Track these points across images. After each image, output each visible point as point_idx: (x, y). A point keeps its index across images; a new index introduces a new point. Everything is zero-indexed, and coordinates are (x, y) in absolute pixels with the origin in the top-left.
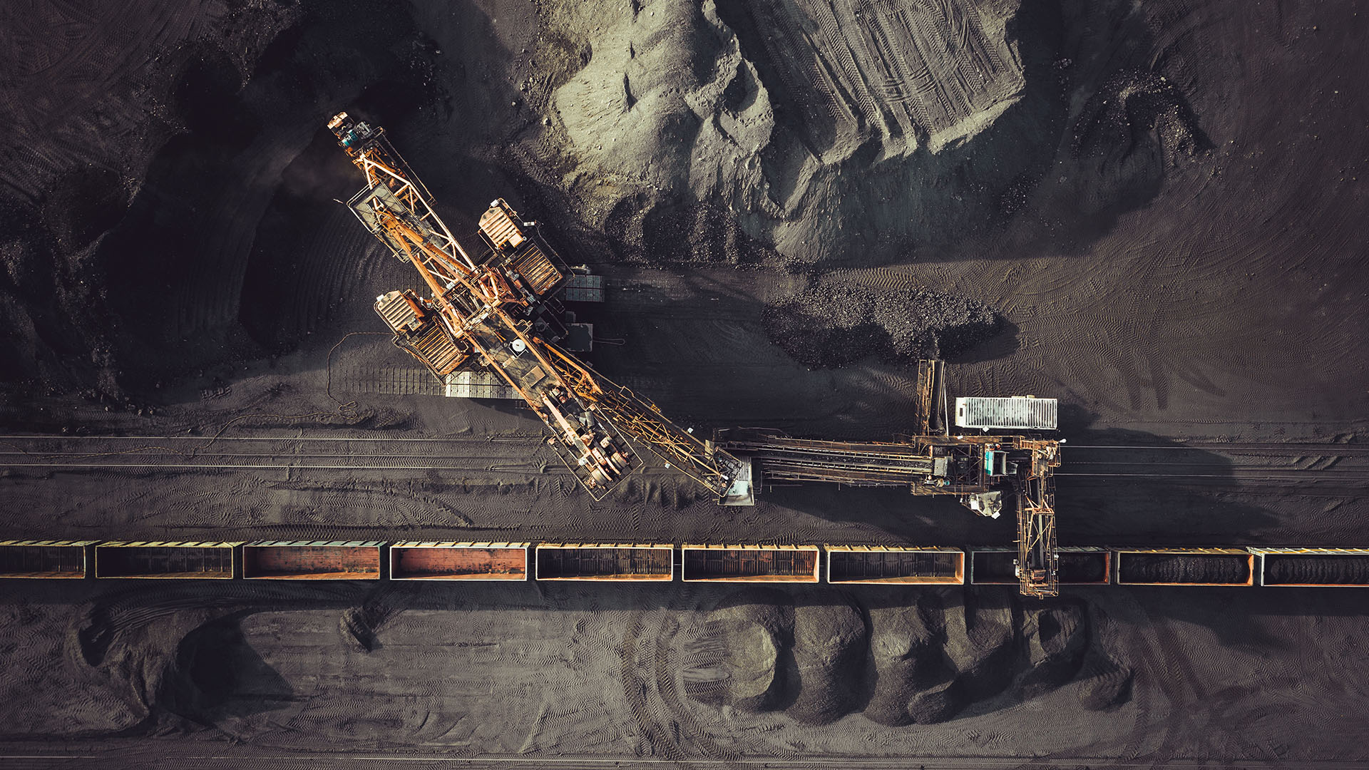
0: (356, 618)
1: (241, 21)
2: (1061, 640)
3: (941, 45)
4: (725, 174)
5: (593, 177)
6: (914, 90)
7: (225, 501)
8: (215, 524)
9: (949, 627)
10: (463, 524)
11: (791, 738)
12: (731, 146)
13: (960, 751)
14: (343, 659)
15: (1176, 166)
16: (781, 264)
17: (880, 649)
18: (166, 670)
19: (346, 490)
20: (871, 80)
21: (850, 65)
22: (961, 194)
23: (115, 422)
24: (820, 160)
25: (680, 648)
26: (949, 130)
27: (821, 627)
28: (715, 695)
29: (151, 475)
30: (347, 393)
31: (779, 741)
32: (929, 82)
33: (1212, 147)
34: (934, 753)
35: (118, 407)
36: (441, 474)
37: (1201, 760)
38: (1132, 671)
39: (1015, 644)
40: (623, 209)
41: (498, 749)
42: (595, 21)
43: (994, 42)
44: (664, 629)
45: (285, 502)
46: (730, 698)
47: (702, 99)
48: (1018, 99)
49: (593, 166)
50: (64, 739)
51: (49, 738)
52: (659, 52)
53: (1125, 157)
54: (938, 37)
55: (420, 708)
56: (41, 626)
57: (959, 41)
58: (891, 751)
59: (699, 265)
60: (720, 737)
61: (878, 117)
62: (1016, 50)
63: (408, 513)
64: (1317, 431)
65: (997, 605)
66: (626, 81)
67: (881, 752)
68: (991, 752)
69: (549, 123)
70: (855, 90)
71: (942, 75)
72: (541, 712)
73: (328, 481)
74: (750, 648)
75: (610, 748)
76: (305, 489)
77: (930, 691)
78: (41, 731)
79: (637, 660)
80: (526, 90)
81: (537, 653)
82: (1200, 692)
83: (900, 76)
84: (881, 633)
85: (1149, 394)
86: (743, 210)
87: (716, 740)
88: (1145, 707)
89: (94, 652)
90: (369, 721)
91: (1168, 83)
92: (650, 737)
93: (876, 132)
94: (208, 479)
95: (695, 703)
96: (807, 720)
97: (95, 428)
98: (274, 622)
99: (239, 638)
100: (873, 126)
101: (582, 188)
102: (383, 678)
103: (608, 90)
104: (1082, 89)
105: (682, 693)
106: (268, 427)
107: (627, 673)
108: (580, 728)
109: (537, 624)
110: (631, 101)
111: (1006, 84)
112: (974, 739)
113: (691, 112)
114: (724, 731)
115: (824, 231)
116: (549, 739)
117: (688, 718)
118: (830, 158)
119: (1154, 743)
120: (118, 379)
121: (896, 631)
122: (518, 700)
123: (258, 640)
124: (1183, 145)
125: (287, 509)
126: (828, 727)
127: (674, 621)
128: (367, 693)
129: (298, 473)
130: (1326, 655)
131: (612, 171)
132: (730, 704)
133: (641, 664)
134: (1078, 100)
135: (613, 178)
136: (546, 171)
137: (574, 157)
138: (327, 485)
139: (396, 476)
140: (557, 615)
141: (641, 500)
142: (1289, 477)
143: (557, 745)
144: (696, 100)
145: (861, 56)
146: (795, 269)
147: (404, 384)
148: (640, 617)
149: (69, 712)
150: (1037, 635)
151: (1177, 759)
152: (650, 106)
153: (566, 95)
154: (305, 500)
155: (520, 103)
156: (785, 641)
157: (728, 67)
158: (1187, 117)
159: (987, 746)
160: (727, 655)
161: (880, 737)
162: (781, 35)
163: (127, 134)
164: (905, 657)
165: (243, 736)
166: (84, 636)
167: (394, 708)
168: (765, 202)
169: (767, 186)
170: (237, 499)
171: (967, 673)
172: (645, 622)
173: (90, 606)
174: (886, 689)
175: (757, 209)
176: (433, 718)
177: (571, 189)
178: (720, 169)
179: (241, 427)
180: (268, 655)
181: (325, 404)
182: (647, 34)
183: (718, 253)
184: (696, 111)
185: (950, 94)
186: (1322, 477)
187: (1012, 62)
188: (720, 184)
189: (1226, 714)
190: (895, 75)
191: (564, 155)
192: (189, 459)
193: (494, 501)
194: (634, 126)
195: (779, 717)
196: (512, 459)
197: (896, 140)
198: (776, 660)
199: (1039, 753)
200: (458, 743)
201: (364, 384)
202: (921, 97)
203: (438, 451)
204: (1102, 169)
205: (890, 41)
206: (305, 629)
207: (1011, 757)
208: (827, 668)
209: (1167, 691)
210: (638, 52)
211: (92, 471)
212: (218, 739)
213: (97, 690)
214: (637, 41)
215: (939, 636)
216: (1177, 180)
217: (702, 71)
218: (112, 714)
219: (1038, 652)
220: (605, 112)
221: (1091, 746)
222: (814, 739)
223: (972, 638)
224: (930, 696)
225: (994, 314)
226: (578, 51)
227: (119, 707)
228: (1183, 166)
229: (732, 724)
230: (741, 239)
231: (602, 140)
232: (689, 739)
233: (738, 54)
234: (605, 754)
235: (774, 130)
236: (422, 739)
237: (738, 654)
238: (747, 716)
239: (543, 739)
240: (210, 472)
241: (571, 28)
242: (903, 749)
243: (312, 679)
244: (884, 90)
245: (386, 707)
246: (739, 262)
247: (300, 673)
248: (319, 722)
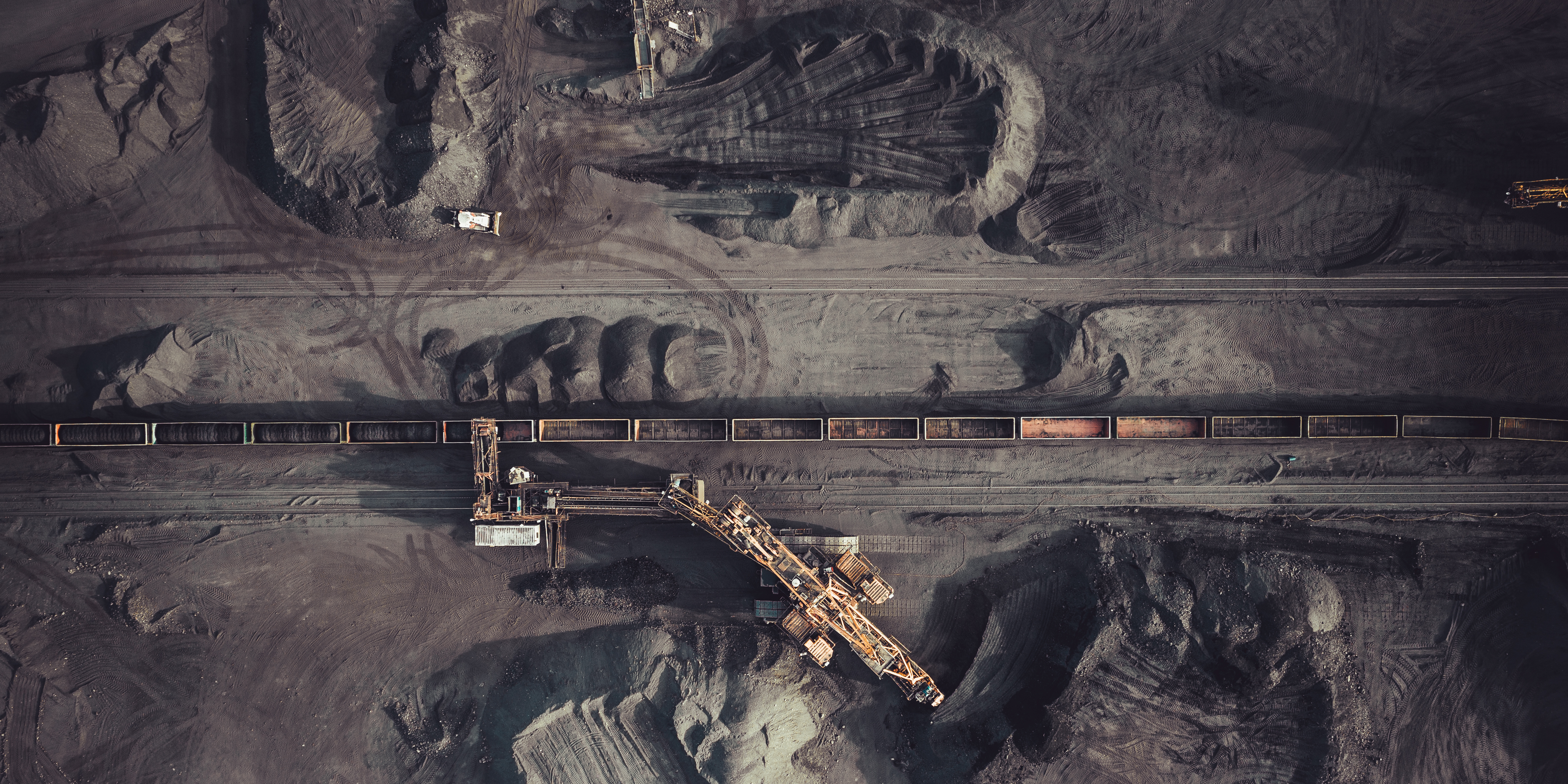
0: (946, 386)
1: (1013, 776)
2: (472, 379)
3: (567, 769)
4: (704, 684)
5: (790, 681)
6: (584, 740)
7: (1034, 464)
8: (1041, 448)
9: (549, 387)
10: (875, 450)
11: (653, 307)
12: (700, 703)
13: (537, 300)
14: (956, 358)
15: (407, 695)
16: (666, 626)
17: (595, 374)
18: (1068, 355)
19: (953, 472)
20: (612, 746)
21: (626, 756)
22: (551, 675)
23: (1104, 516)
24: (644, 696)
25: (729, 367)
26: (561, 716)
27: (634, 388)
28: (706, 336)
29: (1082, 481)
30: (952, 536)
31: (661, 305)
32: (574, 746)
33: (385, 709)
34: (555, 298)
35: (1102, 525)
36: (890, 484)
37: (373, 296)
38: (422, 357)
39: (504, 376)
40: (771, 661)
41: (851, 297)
42: (789, 780)
43: (533, 772)
44: (740, 381)
45: (994, 464)
46: (695, 335)
47: (719, 732)
48: (517, 736)
49: (790, 688)
50: (1142, 302)
51: (1152, 302)
52: (747, 761)
53: (441, 700)
54: (569, 774)
55: (904, 325)
56: (1156, 379)
57: (556, 772)
58: (585, 299)
59: (721, 624)
60: (701, 307)
61: (607, 722)
62: (519, 767)
63: (912, 457)
64: (304, 522)
65: (517, 403)
66: (767, 742)
67: (591, 298)
68: (516, 299)
69: (820, 715)
70: (622, 740)
71: (566, 750)
72: (822, 323)
73: (964, 479)
74: (682, 371)
75: (776, 299)
76: (980, 472)
77: (560, 345)
78: (1156, 307)
79: (758, 360)
80: (836, 736)
81: (826, 364)
82: (375, 343)
83: (593, 749)
84: (594, 383)
85: (419, 544)
86: (692, 661)
87: (703, 305)
88: (412, 332)
89: (1119, 362)
90: (938, 315)
91: (415, 749)
92: (748, 307)
93: (608, 714)
94: (1044, 478)
95: (719, 330)
96: (642, 320)
97: (1117, 511)
98: (1002, 383)
99: (1026, 371)
100: (610, 717)
101: (798, 673)
102: (929, 345)
103: (779, 736)
104: (471, 744)
105: (727, 337)
106: (1004, 514)
107: (765, 350)
108: (796, 312)
109: (826, 383)
110: (764, 730)
111: (524, 745)
112: (529, 308)
113: (726, 724)
114: (699, 311)
115: (639, 649)
116: (818, 305)
117: (723, 320)
118: (637, 697)
119: (405, 307)
120: (1098, 545)
121: (585, 385)
122: (838, 331)
123: (1013, 370)
124: (404, 709)
125: (992, 459)
126: (628, 315)
127: (733, 387)
128: (940, 335)
129: (985, 483)
130: (291, 370)
131: (777, 685)
132: (695, 330)
133: (755, 357)
134: (474, 737)
135: (777, 681)
136: (822, 683)
137: (803, 693)
138: (966, 475)
139: (920, 482)
140: (813, 390)
141: (757, 468)
142: (321, 491)
143: (811, 300)
144: (722, 731)
145: (618, 761)
146: (657, 623)
147: (915, 543)
148: (756, 390)
149: (1138, 320)
150: (489, 383)
151: (389, 297)
152: (752, 726)
153: (809, 733)
154: (981, 465)
155: (840, 727)
156: (658, 378)
157: (703, 753)
158: (402, 727)
159: (519, 303)
160: (697, 364)
161: (592, 309)
162: (670, 773)
163: (1086, 703)
164: (579, 370)
165: (1023, 304)
166: (1125, 373)
167: (922, 325)
168: (678, 667)
169: (677, 678)
170: (1025, 465)
171: (536, 358)
172: (753, 386)
173: (1122, 392)
174: (591, 347)
175: (683, 662)
176: (895, 318)
177: (805, 672)
178: (707, 689)
179: (1022, 513)
180: (1005, 360)
181: (967, 529)
182: (755, 771)
183: (708, 633)
184: (723, 725)
185: (561, 739)
186: (300, 491)
187: (521, 760)
188: (708, 678)
189: (356, 328)
190: (596, 750)
191: (810, 694)
192: (1057, 492)
193: (855, 465)
194: (762, 714)
195: (662, 321)
196: (843, 494)
197: (595, 709)
198: (664, 367)
199: (483, 299)
200: (878, 301)
201: (941, 542)
202: (579, 736)
203: (892, 499)
204: (456, 692)
205: (600, 771)
206: (981, 378)
207: (503, 296)
208: (631, 362)
209: (397, 343)
210: (761, 761)
211: (1120, 483)
212: (1039, 302)
213: (1120, 336)
214: (761, 767)
215: (555, 381)
216: (406, 686)
217: (720, 750)
218: (1109, 319)
219: (489, 372)
220: (782, 722)
221: (448, 305)
222: (637, 307)
223: (533, 382)
224: (561, 342)
225: (524, 595)
226: (800, 760)
227: (1104, 324)
228: (402, 696)
229: (693, 316)
230: (693, 642)
231: (784, 705)
232: (722, 306)
233: (697, 761)
234: (779, 294)
235: (673, 713)
236: (902, 304)
237: (691, 366)
238: (683, 322)
239: (821, 304)
240: (1043, 483)
241: (805, 776)
242: (576, 301)
243: (976, 344)
244: (604, 741)
245: (927, 325)
246: (695, 627)
247: (984, 348)
248: (972, 315)
